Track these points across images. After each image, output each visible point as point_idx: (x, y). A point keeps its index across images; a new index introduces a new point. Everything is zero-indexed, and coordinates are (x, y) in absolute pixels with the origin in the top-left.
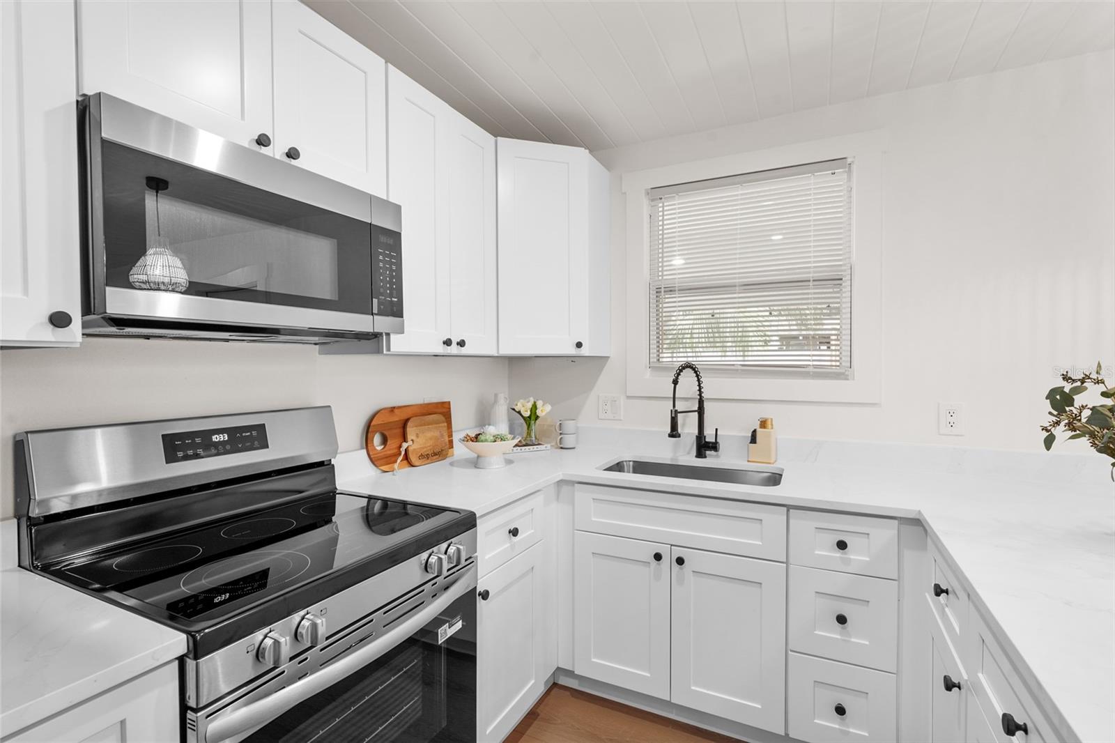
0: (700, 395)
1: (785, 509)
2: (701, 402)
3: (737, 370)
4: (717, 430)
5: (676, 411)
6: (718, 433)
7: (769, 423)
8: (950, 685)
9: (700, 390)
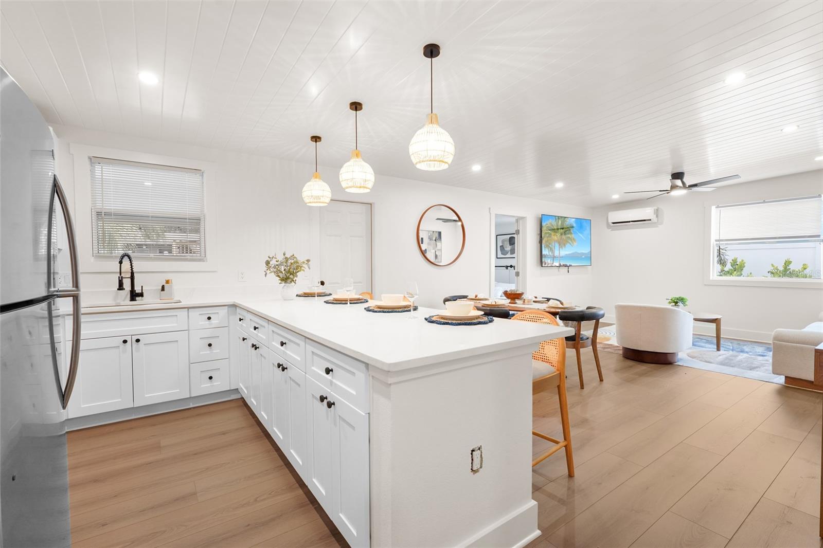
0: (132, 270)
1: (187, 309)
2: (132, 273)
3: (151, 258)
4: (142, 287)
5: (122, 277)
6: (143, 289)
7: (170, 282)
8: (244, 339)
9: (131, 267)
